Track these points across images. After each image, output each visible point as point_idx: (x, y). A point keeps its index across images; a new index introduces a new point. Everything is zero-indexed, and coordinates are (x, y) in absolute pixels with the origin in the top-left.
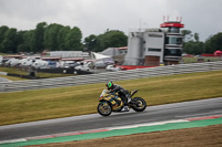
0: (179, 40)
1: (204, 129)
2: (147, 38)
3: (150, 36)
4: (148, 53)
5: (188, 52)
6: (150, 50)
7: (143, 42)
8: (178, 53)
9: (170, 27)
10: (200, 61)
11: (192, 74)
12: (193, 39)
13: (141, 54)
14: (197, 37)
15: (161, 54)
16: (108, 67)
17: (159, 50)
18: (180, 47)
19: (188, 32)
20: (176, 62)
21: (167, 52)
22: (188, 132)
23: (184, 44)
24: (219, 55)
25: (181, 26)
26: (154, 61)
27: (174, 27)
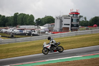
0: (78, 20)
1: (89, 60)
3: (65, 18)
4: (64, 26)
5: (82, 26)
6: (65, 24)
7: (61, 21)
8: (77, 26)
10: (87, 29)
11: (84, 35)
12: (84, 19)
13: (61, 26)
14: (85, 19)
17: (69, 25)
18: (78, 23)
19: (82, 17)
20: (77, 30)
21: (72, 26)
22: (82, 61)
23: (80, 22)
24: (95, 27)
25: (79, 14)
27: (75, 14)
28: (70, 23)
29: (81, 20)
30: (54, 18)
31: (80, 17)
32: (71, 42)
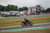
0: (40, 9)
1: (45, 29)
2: (32, 9)
3: (33, 8)
4: (33, 12)
5: (42, 12)
6: (33, 11)
7: (31, 10)
8: (39, 12)
9: (38, 6)
12: (43, 9)
13: (31, 12)
14: (44, 9)
15: (35, 12)
16: (24, 15)
17: (35, 11)
18: (40, 11)
19: (42, 8)
20: (39, 14)
21: (37, 12)
22: (41, 30)
23: (41, 10)
26: (34, 14)
27: (39, 6)
28: (36, 11)
29: (41, 9)
30: (28, 8)
31: (41, 8)
32: (36, 20)
